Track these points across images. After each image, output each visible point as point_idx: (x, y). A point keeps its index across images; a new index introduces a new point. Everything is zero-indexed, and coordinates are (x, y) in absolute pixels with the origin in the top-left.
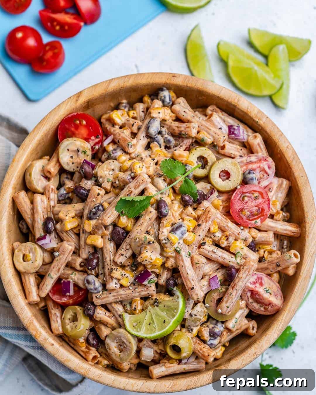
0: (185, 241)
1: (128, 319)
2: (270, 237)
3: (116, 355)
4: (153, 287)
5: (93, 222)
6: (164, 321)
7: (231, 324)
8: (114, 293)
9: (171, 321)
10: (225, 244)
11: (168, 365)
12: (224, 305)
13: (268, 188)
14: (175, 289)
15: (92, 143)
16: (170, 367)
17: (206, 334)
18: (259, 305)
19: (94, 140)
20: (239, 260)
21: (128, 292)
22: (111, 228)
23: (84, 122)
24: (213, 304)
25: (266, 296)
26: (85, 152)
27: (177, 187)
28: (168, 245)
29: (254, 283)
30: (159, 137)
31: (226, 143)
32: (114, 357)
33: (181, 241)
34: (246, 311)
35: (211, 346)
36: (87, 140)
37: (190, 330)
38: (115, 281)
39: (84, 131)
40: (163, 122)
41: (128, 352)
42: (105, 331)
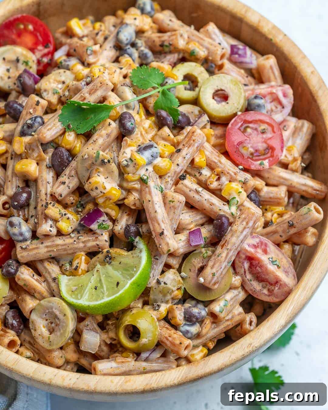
0: (156, 169)
1: (65, 282)
2: (281, 192)
3: (43, 338)
4: (106, 237)
5: (27, 139)
6: (118, 284)
7: (216, 308)
8: (48, 243)
9: (127, 282)
10: (214, 185)
11: (120, 359)
12: (208, 271)
13: (282, 125)
14: (138, 239)
15: (38, 54)
16: (123, 362)
17: (179, 315)
18: (261, 284)
19: (41, 50)
20: (234, 209)
21: (68, 241)
22: (51, 151)
23: (31, 27)
24: (193, 275)
25: (271, 268)
26: (26, 63)
27: (150, 103)
28: (130, 169)
29: (255, 247)
30: (133, 51)
31: (225, 61)
32: (40, 341)
33: (150, 168)
34: (242, 296)
35: (185, 334)
36: (32, 50)
37: (156, 308)
38: (50, 222)
39: (28, 39)
40: (139, 33)
41: (62, 331)
42: (29, 303)
